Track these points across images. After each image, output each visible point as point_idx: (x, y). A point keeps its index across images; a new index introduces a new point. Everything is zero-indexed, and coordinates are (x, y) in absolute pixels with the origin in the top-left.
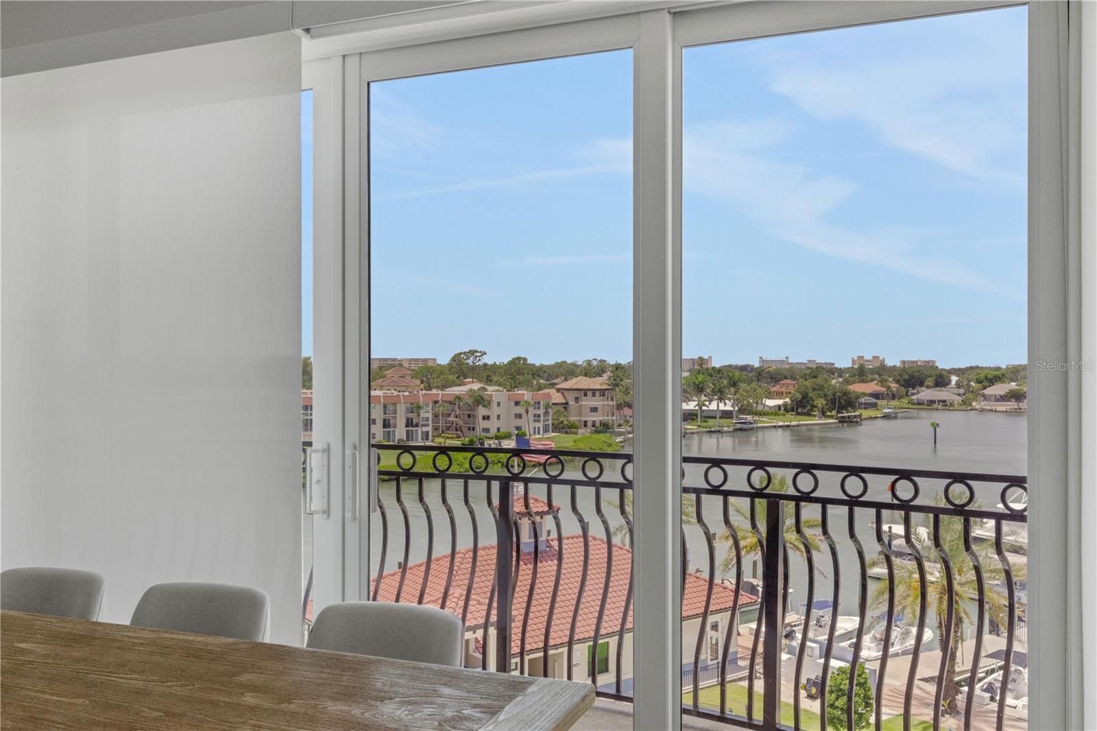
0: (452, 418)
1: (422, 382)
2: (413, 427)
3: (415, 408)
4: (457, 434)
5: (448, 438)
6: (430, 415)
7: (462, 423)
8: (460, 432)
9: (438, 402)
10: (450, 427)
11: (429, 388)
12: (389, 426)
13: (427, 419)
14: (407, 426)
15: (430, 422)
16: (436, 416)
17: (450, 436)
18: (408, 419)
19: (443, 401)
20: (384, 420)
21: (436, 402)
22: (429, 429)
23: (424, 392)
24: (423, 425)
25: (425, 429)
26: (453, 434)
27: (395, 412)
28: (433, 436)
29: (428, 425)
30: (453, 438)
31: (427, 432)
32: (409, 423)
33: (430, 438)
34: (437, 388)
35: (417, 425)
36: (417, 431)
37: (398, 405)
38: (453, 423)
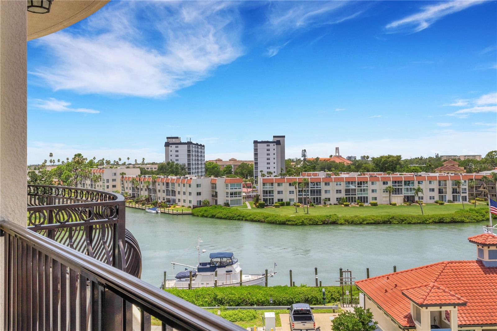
0: (481, 189)
1: (465, 168)
2: (457, 193)
3: (457, 183)
4: (484, 198)
5: (478, 200)
6: (467, 187)
7: (488, 191)
8: (486, 197)
9: (473, 179)
10: (480, 194)
11: (470, 171)
12: (442, 193)
13: (465, 189)
14: (453, 193)
15: (467, 191)
16: (471, 188)
17: (480, 199)
18: (453, 189)
19: (476, 179)
20: (439, 189)
21: (472, 180)
22: (467, 195)
23: (465, 174)
24: (463, 193)
25: (464, 195)
26: (482, 198)
27: (446, 185)
28: (469, 199)
29: (466, 193)
30: (482, 200)
31: (466, 197)
32: (454, 191)
33: (468, 200)
34: (475, 171)
35: (459, 193)
36: (459, 196)
37: (447, 181)
38: (482, 192)
